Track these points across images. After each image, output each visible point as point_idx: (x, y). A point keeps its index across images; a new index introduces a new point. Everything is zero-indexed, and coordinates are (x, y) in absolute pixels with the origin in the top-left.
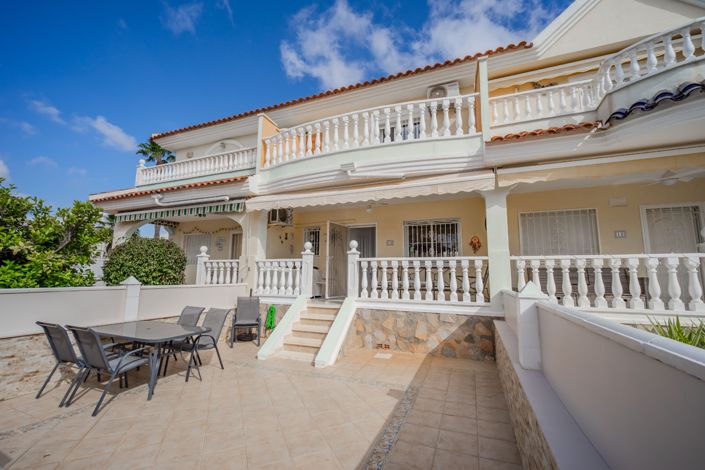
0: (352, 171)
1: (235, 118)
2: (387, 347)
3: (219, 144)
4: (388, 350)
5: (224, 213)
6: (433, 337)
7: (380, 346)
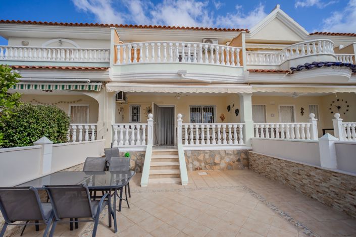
0: (184, 75)
1: (76, 25)
2: (200, 169)
3: (57, 40)
4: (201, 170)
5: (83, 90)
6: (223, 161)
7: (197, 169)
